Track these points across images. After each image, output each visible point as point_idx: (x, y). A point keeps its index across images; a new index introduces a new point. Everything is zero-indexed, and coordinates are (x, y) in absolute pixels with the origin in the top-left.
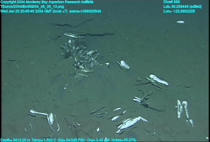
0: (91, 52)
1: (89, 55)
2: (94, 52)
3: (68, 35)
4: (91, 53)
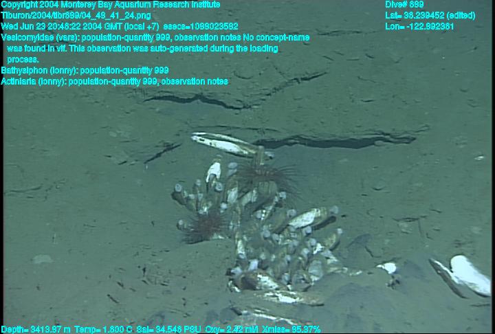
0: (308, 218)
1: (300, 229)
2: (325, 216)
3: (207, 142)
4: (311, 221)
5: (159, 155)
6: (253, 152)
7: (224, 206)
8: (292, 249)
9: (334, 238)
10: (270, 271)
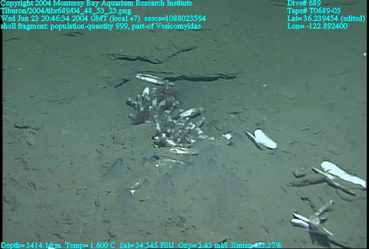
0: (189, 113)
1: (185, 118)
2: (196, 112)
3: (143, 78)
5: (121, 85)
6: (164, 83)
7: (150, 107)
8: (181, 127)
9: (201, 122)
10: (172, 137)
